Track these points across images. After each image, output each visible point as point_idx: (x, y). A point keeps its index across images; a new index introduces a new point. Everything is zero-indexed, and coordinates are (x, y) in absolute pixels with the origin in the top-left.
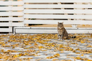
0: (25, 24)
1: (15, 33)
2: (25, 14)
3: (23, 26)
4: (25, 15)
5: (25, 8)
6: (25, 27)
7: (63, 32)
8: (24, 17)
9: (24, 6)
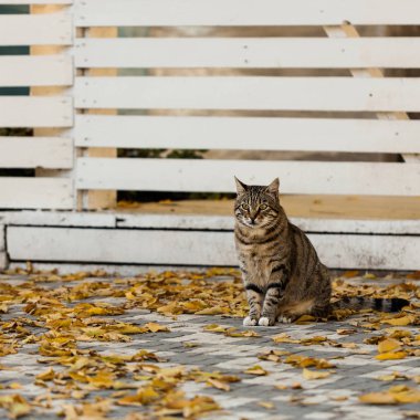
0: (83, 192)
1: (8, 255)
2: (83, 111)
3: (69, 204)
4: (80, 118)
5: (83, 71)
6: (85, 210)
7: (276, 264)
8: (73, 133)
9: (72, 52)
